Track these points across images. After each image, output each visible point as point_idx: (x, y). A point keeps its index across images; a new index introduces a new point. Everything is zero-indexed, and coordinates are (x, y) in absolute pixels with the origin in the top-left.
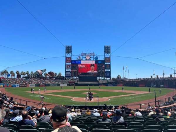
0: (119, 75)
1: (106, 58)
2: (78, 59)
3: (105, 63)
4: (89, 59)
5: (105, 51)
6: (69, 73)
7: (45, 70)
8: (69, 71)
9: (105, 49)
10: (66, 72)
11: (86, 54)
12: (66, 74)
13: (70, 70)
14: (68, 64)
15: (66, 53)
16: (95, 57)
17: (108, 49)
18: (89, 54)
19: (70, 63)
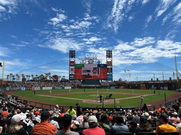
0: (120, 78)
1: (108, 62)
2: (82, 63)
3: (107, 67)
4: (92, 63)
5: (107, 56)
6: (73, 76)
7: (50, 74)
8: (73, 75)
9: (107, 54)
10: (70, 75)
11: (89, 58)
12: (70, 77)
13: (74, 73)
14: (72, 67)
15: (70, 57)
16: (97, 61)
17: (109, 54)
18: (92, 58)
19: (74, 67)
